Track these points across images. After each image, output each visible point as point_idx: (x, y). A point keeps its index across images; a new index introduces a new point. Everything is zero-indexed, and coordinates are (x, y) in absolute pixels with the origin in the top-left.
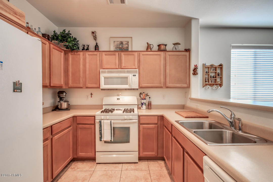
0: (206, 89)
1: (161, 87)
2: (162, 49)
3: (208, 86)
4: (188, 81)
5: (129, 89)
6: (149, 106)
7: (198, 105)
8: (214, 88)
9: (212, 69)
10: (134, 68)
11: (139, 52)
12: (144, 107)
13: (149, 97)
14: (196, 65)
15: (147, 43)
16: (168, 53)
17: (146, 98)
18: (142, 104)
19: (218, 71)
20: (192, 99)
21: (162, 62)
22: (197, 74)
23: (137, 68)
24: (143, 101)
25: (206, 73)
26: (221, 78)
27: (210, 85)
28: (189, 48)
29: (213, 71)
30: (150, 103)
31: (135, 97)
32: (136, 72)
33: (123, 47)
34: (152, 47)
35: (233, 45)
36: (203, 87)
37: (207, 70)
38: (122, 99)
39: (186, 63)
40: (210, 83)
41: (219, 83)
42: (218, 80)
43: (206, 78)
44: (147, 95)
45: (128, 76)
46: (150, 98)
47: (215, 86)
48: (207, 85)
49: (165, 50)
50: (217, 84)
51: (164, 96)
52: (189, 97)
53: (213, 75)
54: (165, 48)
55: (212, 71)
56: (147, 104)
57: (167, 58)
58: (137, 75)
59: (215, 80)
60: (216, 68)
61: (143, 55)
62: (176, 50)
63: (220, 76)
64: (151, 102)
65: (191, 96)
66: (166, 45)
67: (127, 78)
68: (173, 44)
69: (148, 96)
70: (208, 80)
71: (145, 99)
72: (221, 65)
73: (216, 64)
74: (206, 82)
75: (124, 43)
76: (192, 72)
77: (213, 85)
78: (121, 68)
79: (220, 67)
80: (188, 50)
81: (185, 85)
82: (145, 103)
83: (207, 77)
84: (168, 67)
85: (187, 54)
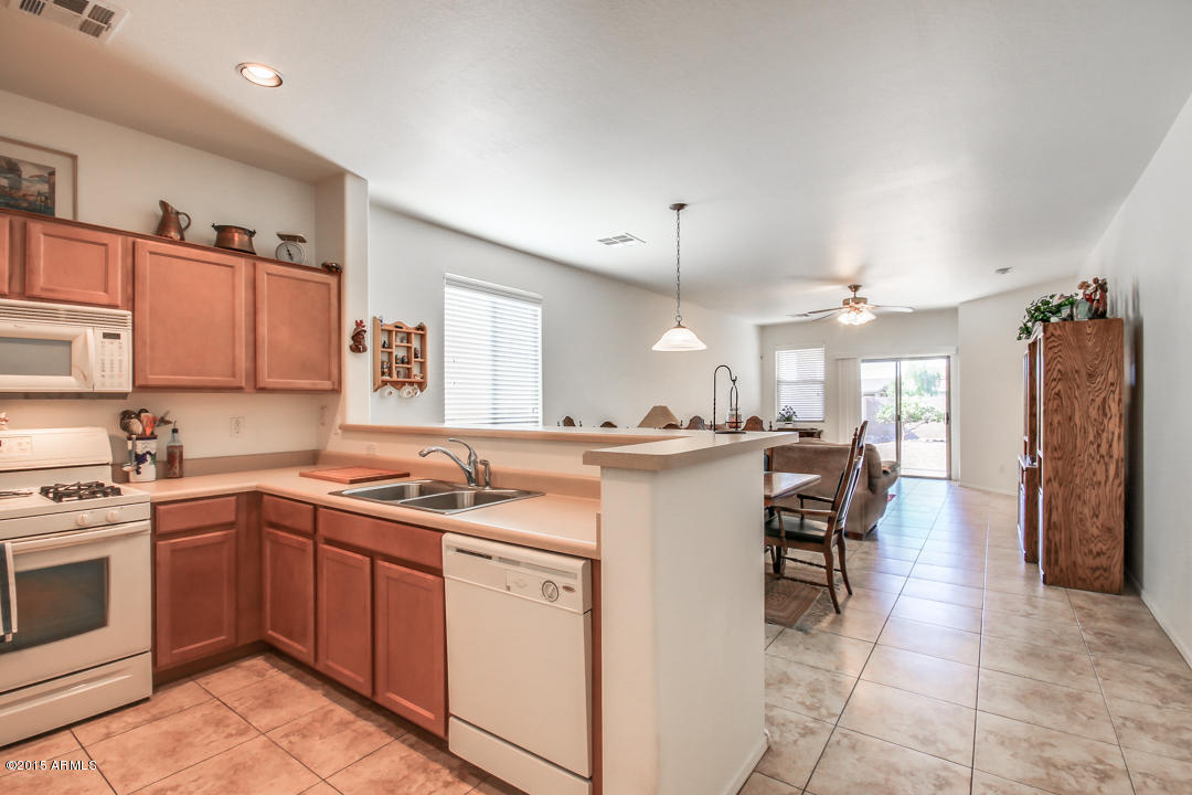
0: (382, 396)
1: (238, 389)
2: (236, 246)
3: (389, 388)
4: (335, 371)
5: (79, 396)
6: (172, 465)
7: (374, 443)
8: (405, 395)
9: (400, 335)
10: (106, 302)
11: (131, 239)
12: (149, 470)
13: (171, 427)
14: (361, 322)
15: (164, 205)
16: (261, 266)
17: (156, 433)
18: (140, 459)
19: (415, 344)
20: (348, 430)
21: (242, 294)
22: (365, 350)
23: (119, 303)
24: (141, 447)
25: (384, 347)
26: (422, 365)
27: (394, 384)
28: (338, 262)
29: (402, 342)
30: (177, 451)
31: (100, 429)
32: (121, 321)
33: (18, 189)
34: (183, 225)
35: (448, 274)
36: (376, 390)
37: (384, 338)
38: (18, 440)
39: (329, 311)
40: (395, 378)
41: (418, 379)
42: (416, 370)
43: (383, 363)
44: (163, 421)
45: (76, 337)
46: (175, 431)
47: (407, 388)
48: (385, 383)
49: (248, 253)
50: (411, 384)
51: (238, 423)
52: (338, 422)
53: (401, 353)
54: (247, 244)
55: (399, 343)
56: (163, 456)
57: (259, 283)
58: (126, 335)
59: (408, 369)
60: (409, 334)
61: (151, 253)
62: (289, 261)
63: (419, 359)
64: (181, 447)
65: (344, 416)
66: (252, 234)
67: (69, 343)
68: (279, 235)
69: (168, 422)
70: (390, 368)
71: (153, 437)
72: (421, 328)
73: (411, 324)
74: (383, 374)
75: (27, 172)
76: (347, 341)
77: (403, 384)
78: (27, 293)
79: (420, 332)
80: (335, 270)
81: (327, 385)
82: (153, 452)
83: (385, 358)
84: (264, 318)
85: (332, 280)
